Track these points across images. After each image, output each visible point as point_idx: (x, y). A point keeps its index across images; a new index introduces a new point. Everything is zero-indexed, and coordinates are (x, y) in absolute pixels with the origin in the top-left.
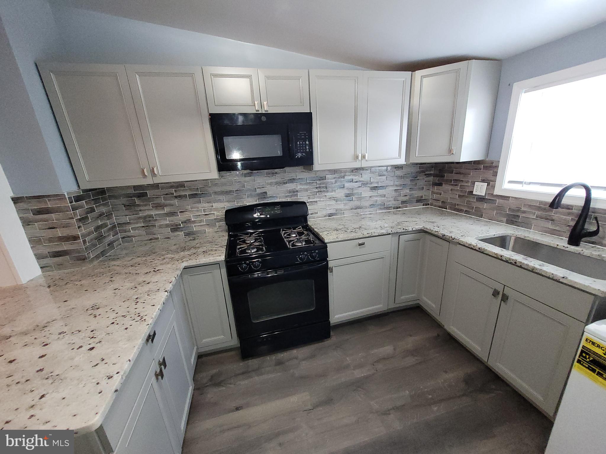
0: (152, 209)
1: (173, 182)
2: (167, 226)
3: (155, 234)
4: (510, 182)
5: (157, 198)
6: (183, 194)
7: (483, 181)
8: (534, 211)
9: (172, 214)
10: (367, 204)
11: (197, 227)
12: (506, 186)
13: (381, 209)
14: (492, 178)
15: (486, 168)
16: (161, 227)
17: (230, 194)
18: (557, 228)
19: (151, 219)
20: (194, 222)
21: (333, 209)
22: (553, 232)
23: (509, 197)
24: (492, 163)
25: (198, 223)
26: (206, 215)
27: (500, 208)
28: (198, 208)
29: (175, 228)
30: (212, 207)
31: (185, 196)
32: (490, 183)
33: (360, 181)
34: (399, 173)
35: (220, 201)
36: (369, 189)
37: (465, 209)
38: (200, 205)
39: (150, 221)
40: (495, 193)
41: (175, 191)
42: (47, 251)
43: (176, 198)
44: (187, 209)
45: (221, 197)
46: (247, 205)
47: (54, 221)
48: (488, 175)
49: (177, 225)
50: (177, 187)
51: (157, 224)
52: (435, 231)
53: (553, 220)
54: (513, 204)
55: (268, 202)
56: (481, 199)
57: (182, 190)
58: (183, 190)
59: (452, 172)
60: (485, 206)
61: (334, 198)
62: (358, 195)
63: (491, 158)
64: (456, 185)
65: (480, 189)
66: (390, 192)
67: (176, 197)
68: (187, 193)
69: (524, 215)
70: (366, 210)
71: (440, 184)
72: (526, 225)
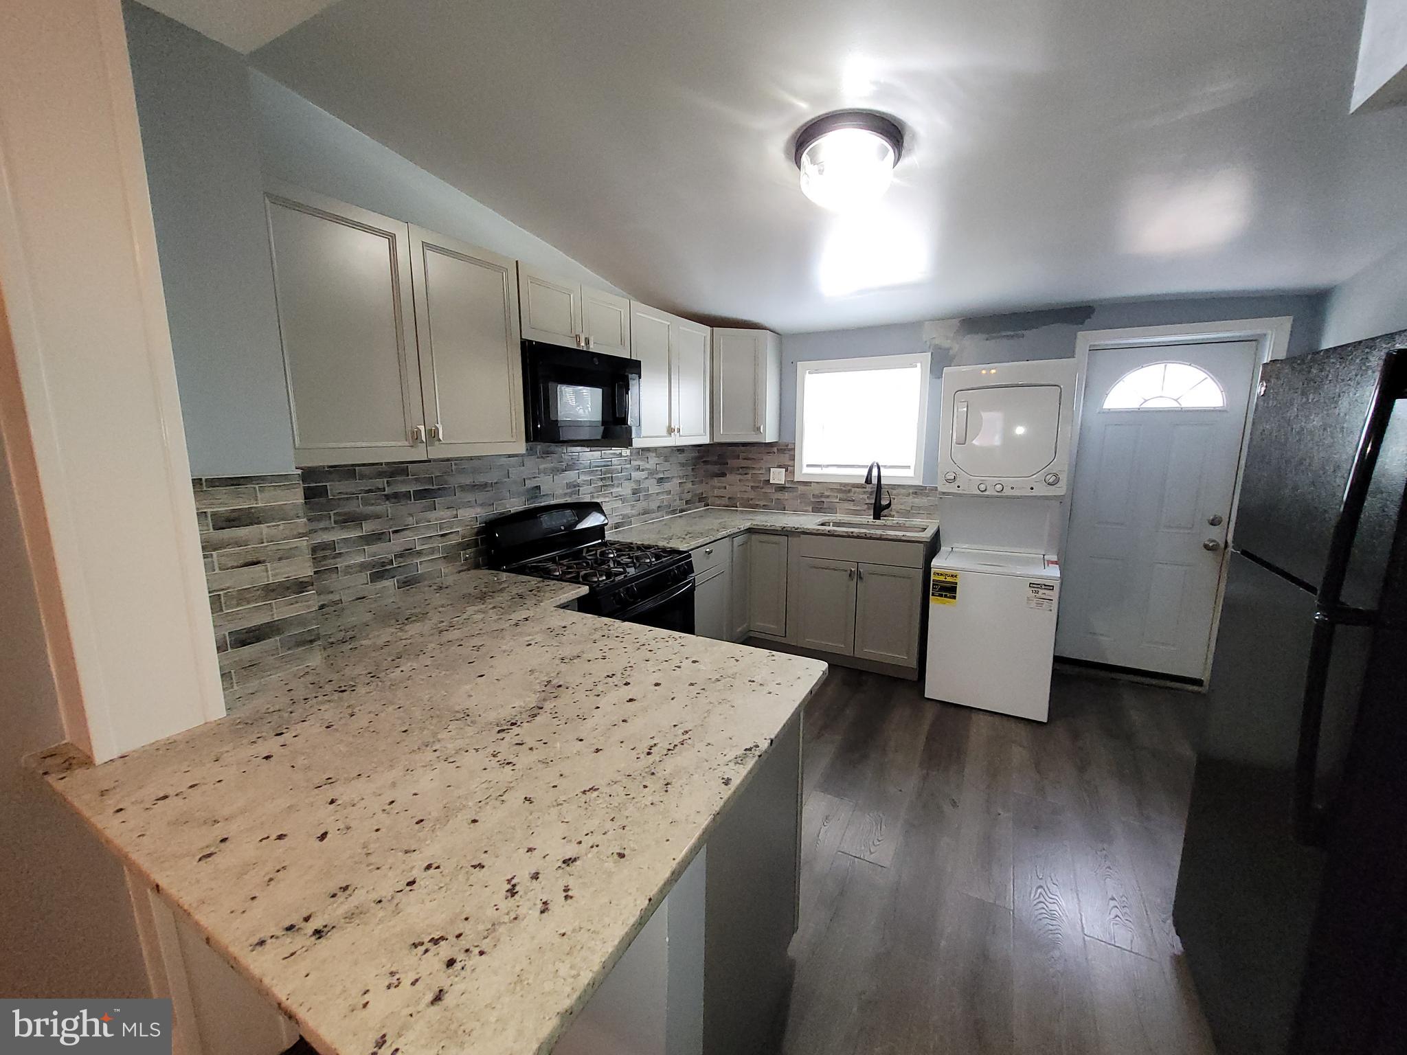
0: (333, 528)
1: (387, 464)
2: (363, 567)
3: (332, 592)
4: (808, 466)
5: (347, 499)
6: (404, 489)
7: (780, 467)
8: (836, 495)
9: (376, 537)
10: (654, 506)
11: (425, 564)
12: (806, 470)
13: (668, 513)
14: (790, 463)
15: (782, 451)
16: (348, 570)
17: (486, 489)
18: (858, 508)
19: (328, 553)
20: (419, 553)
21: (619, 515)
22: (856, 513)
23: (811, 482)
24: (787, 446)
25: (427, 555)
26: (442, 535)
27: (803, 496)
28: (430, 522)
29: (380, 572)
30: (454, 518)
31: (407, 495)
32: (789, 469)
33: (647, 469)
34: (682, 458)
35: (468, 505)
36: (655, 481)
37: (762, 503)
38: (432, 515)
39: (325, 558)
40: (796, 480)
41: (387, 482)
42: (227, 629)
43: (388, 499)
44: (408, 525)
45: (470, 497)
46: (512, 512)
47: (263, 543)
48: (785, 459)
49: (383, 565)
50: (392, 475)
51: (341, 564)
52: (771, 526)
53: (853, 501)
54: (816, 490)
55: (542, 504)
56: (781, 488)
57: (401, 482)
58: (403, 482)
59: (738, 458)
60: (786, 495)
61: (620, 496)
62: (645, 492)
63: (786, 440)
64: (746, 474)
65: (778, 476)
66: (673, 485)
67: (387, 497)
68: (412, 488)
69: (828, 500)
70: (653, 515)
71: (723, 475)
72: (832, 510)
